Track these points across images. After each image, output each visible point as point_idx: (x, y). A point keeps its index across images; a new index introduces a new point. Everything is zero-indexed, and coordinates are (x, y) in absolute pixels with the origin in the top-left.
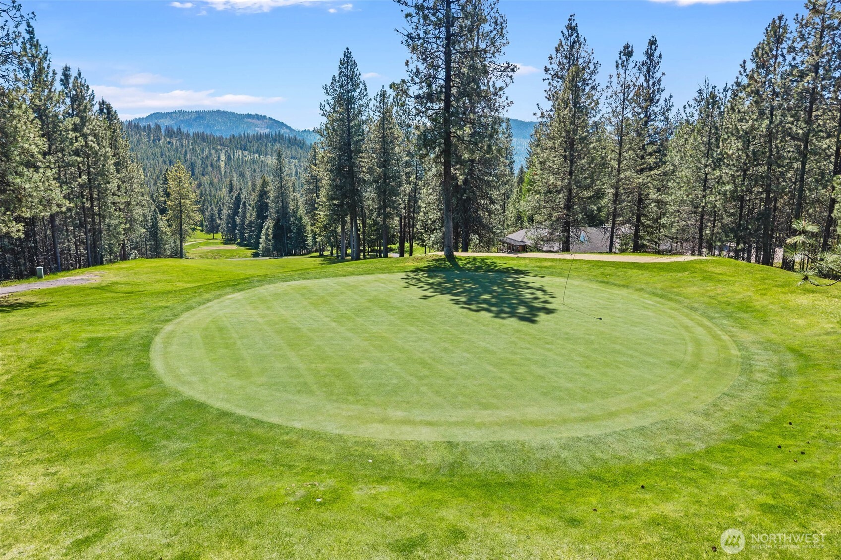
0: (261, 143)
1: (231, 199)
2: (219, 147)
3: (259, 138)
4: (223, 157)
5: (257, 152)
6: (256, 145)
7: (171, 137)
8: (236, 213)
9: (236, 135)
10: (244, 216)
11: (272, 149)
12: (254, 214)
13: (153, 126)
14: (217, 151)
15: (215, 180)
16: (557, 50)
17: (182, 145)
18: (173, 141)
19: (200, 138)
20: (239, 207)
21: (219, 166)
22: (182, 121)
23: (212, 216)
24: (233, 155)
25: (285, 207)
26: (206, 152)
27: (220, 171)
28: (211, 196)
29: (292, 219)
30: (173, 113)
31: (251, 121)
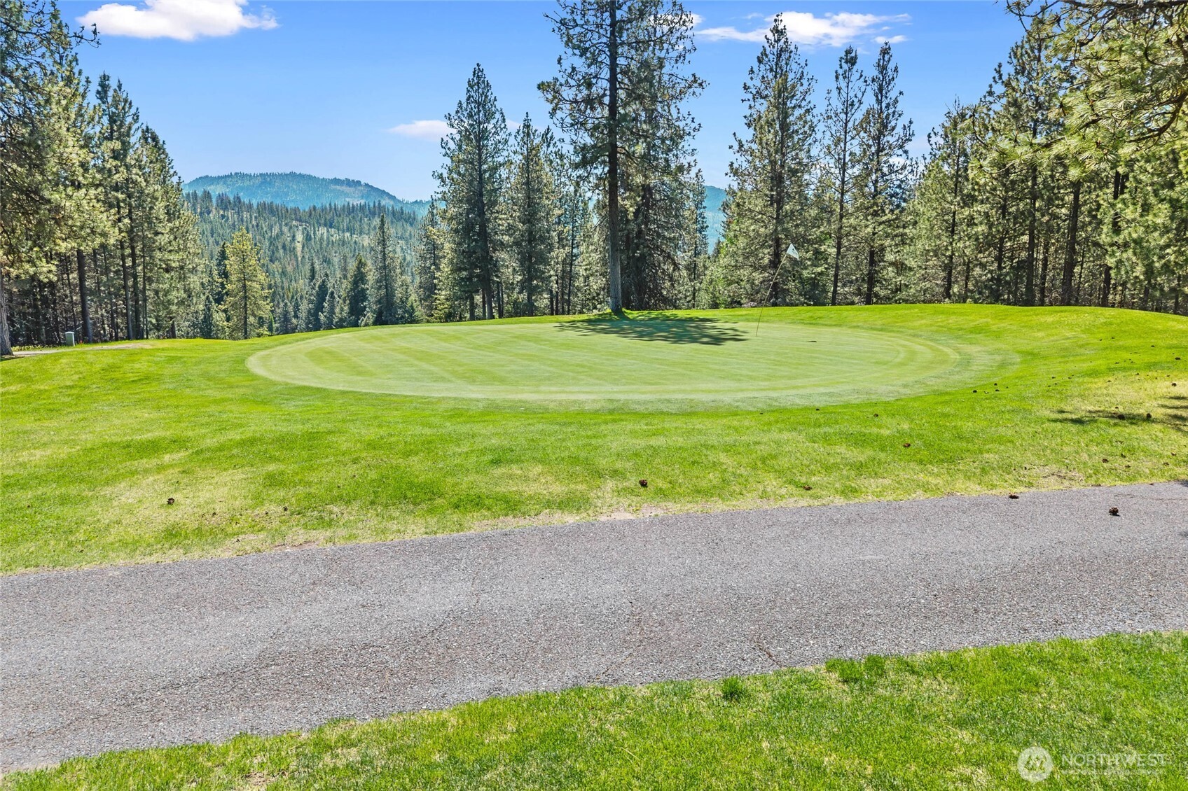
0: (353, 217)
1: (313, 288)
2: (294, 223)
3: (350, 210)
4: (299, 237)
5: (348, 230)
6: (346, 220)
7: (225, 209)
8: (319, 308)
9: (319, 206)
10: (332, 312)
11: (370, 225)
12: (346, 308)
13: (200, 193)
14: (291, 228)
15: (289, 269)
16: (760, 61)
17: (242, 220)
18: (230, 213)
19: (268, 210)
20: (324, 300)
21: (294, 248)
22: (242, 188)
23: (286, 314)
24: (314, 234)
25: (390, 295)
26: (276, 230)
27: (296, 257)
28: (283, 288)
29: (400, 311)
30: (228, 176)
31: (338, 187)
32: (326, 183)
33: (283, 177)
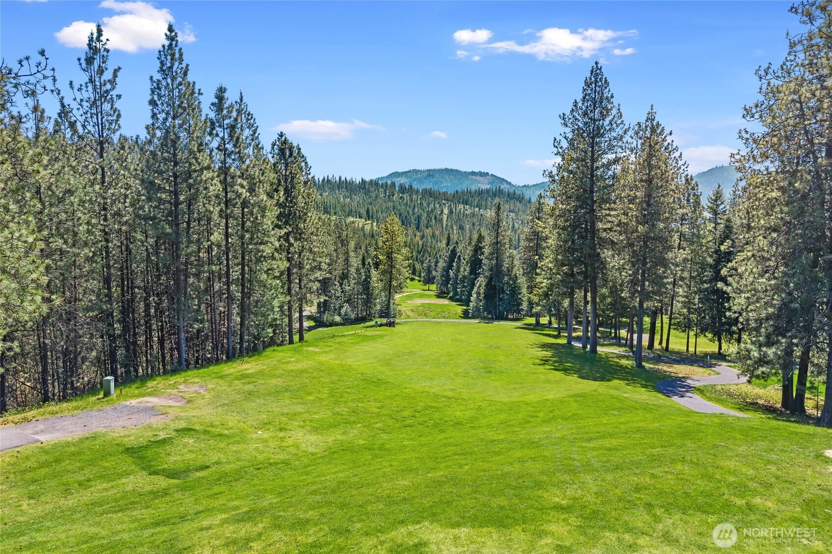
0: (482, 198)
1: (448, 252)
2: (443, 202)
3: (480, 193)
4: (446, 211)
5: (477, 206)
6: (477, 200)
7: (403, 193)
8: (450, 266)
9: (459, 190)
10: (458, 270)
11: (491, 203)
12: (468, 269)
13: (389, 184)
14: (441, 205)
15: (437, 233)
17: (412, 200)
18: (405, 196)
19: (428, 193)
20: (454, 261)
21: (442, 219)
22: (415, 179)
23: (429, 267)
24: (455, 209)
25: (499, 265)
26: (432, 206)
27: (442, 224)
29: (506, 278)
30: (408, 172)
31: (474, 177)
32: (467, 174)
33: (440, 171)
